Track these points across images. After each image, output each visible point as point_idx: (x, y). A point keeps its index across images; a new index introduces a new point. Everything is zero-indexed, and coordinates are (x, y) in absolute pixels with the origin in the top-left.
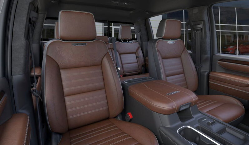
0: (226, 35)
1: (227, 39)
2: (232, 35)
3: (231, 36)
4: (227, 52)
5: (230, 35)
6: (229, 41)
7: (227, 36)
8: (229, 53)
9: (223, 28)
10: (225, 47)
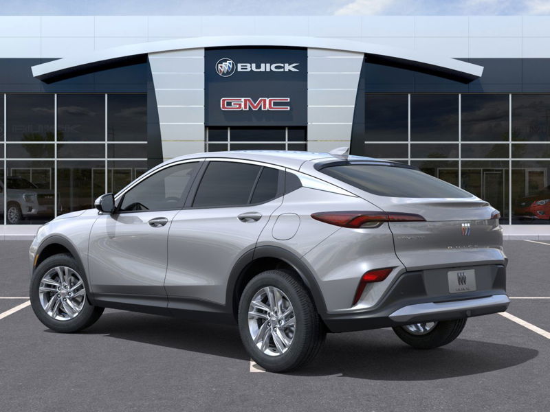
0: (527, 170)
1: (529, 182)
2: (545, 170)
3: (542, 173)
4: (528, 217)
5: (538, 170)
6: (537, 188)
7: (530, 172)
8: (536, 217)
9: (518, 151)
10: (524, 204)
